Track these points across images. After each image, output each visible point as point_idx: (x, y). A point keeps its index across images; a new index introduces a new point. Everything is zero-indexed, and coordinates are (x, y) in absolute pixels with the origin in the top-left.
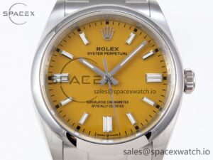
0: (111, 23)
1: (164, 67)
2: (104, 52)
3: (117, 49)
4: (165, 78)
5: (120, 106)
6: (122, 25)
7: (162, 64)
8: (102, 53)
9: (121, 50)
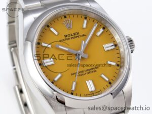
0: (68, 16)
1: (113, 38)
2: (70, 37)
3: (78, 33)
4: (116, 45)
5: (94, 71)
6: (76, 16)
7: (111, 36)
8: (69, 39)
9: (81, 34)
